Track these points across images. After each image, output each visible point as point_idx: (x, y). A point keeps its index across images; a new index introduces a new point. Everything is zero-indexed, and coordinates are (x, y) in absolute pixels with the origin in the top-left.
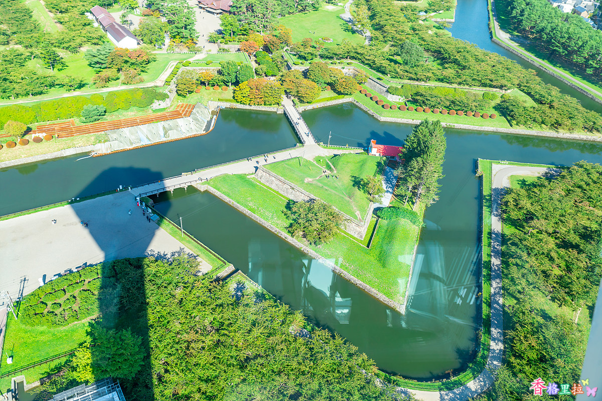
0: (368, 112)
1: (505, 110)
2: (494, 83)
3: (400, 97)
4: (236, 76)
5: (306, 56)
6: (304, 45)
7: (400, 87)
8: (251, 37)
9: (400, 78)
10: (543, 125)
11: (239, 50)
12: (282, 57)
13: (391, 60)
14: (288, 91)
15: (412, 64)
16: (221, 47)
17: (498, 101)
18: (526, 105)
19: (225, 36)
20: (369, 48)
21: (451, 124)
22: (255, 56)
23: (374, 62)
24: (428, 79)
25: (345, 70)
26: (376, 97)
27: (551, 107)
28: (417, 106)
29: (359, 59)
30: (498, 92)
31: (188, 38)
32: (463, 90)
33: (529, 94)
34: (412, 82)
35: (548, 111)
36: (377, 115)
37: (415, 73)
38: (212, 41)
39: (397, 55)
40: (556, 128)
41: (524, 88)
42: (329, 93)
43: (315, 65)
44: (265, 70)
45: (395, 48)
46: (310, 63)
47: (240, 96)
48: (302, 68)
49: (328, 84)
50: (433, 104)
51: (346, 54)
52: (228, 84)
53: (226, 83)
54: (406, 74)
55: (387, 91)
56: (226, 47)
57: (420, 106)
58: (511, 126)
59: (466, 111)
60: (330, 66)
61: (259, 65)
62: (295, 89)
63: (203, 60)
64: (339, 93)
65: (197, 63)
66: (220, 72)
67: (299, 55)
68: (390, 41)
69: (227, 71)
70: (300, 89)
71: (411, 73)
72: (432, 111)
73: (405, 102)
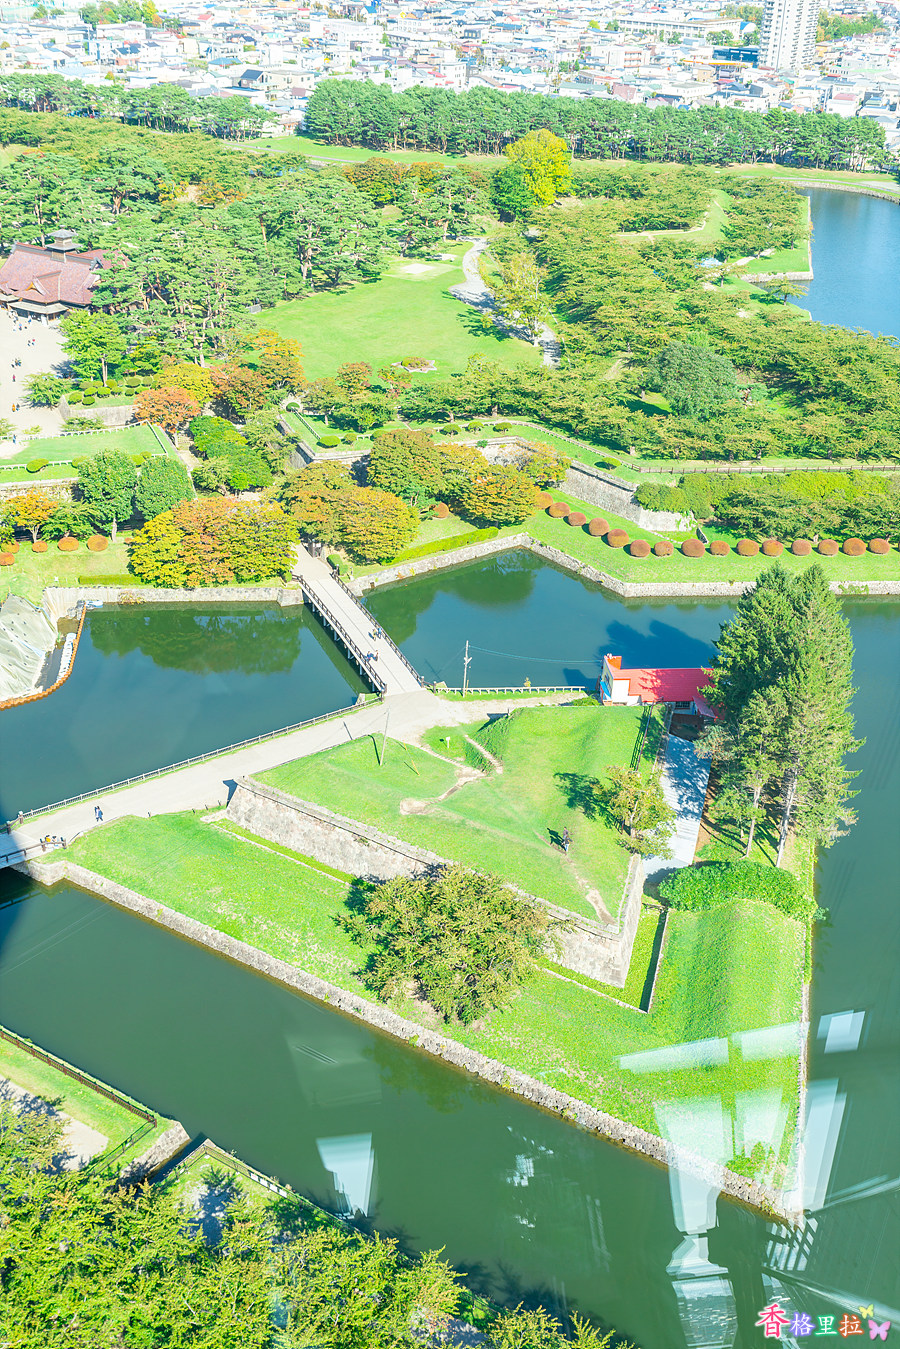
3: (678, 516)
5: (356, 416)
6: (347, 384)
7: (673, 483)
8: (172, 374)
9: (671, 456)
12: (279, 427)
15: (702, 411)
16: (73, 417)
19: (83, 382)
20: (556, 375)
21: (856, 584)
22: (188, 433)
24: (762, 450)
25: (491, 447)
26: (601, 524)
28: (737, 536)
29: (531, 411)
32: (874, 473)
34: (710, 465)
37: (717, 437)
46: (372, 438)
49: (439, 497)
50: (787, 526)
51: (488, 401)
54: (687, 441)
55: (636, 501)
56: (88, 413)
57: (748, 535)
64: (480, 522)
67: (334, 417)
71: (702, 438)
72: (790, 549)
73: (698, 532)
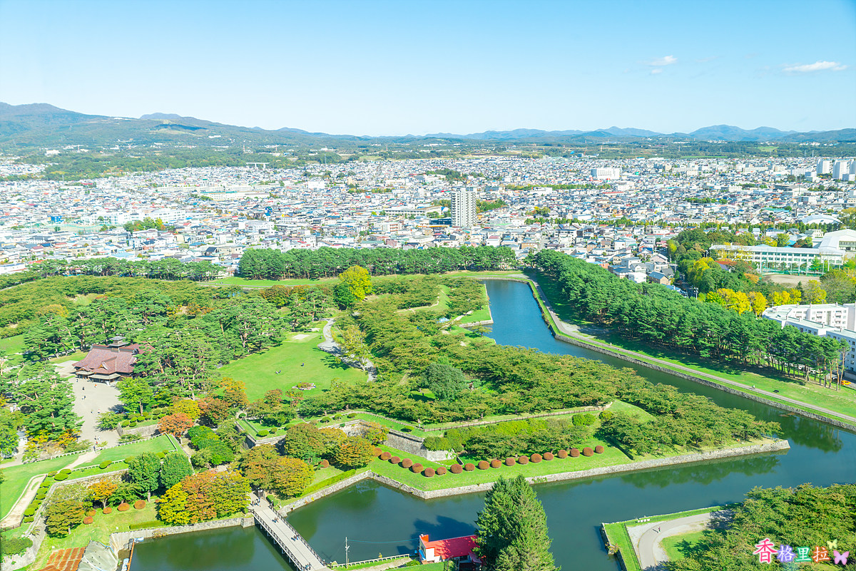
0: (402, 488)
1: (612, 436)
2: (582, 399)
3: (446, 452)
4: (159, 478)
5: (276, 418)
6: (270, 401)
7: (441, 436)
8: (177, 405)
9: (439, 421)
10: (676, 446)
11: (157, 432)
12: (236, 428)
13: (417, 398)
14: (256, 483)
15: (451, 396)
16: (125, 434)
17: (598, 424)
18: (641, 421)
19: (130, 415)
20: (376, 385)
21: (540, 477)
22: (187, 436)
23: (390, 405)
24: (483, 414)
25: (348, 427)
26: (408, 461)
27: (676, 416)
28: (477, 460)
29: (365, 406)
30: (594, 411)
31: (61, 430)
32: (539, 419)
33: (637, 404)
34: (458, 424)
35: (674, 423)
36: (417, 491)
37: (460, 409)
38: (106, 426)
39: (424, 387)
40: (696, 445)
41: (627, 397)
42: (329, 472)
43: (295, 431)
44: (209, 456)
45: (417, 378)
46: (285, 429)
47: (170, 512)
48: (273, 440)
49: (324, 456)
50: (502, 451)
51: (343, 403)
52: (145, 495)
53: (140, 495)
54: (446, 413)
55: (424, 447)
56: (133, 431)
57: (483, 459)
58: (631, 458)
59: (556, 452)
60: (321, 427)
61: (197, 449)
62: (269, 478)
63: (94, 462)
64: (346, 468)
65: (83, 469)
66: (127, 478)
67: (264, 420)
68: (407, 369)
69: (141, 472)
70: (277, 475)
71: (453, 410)
72: (505, 464)
73: (457, 459)
